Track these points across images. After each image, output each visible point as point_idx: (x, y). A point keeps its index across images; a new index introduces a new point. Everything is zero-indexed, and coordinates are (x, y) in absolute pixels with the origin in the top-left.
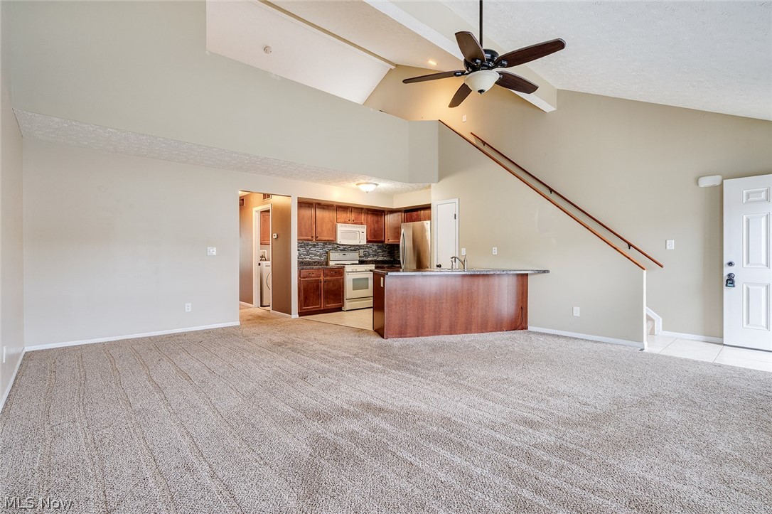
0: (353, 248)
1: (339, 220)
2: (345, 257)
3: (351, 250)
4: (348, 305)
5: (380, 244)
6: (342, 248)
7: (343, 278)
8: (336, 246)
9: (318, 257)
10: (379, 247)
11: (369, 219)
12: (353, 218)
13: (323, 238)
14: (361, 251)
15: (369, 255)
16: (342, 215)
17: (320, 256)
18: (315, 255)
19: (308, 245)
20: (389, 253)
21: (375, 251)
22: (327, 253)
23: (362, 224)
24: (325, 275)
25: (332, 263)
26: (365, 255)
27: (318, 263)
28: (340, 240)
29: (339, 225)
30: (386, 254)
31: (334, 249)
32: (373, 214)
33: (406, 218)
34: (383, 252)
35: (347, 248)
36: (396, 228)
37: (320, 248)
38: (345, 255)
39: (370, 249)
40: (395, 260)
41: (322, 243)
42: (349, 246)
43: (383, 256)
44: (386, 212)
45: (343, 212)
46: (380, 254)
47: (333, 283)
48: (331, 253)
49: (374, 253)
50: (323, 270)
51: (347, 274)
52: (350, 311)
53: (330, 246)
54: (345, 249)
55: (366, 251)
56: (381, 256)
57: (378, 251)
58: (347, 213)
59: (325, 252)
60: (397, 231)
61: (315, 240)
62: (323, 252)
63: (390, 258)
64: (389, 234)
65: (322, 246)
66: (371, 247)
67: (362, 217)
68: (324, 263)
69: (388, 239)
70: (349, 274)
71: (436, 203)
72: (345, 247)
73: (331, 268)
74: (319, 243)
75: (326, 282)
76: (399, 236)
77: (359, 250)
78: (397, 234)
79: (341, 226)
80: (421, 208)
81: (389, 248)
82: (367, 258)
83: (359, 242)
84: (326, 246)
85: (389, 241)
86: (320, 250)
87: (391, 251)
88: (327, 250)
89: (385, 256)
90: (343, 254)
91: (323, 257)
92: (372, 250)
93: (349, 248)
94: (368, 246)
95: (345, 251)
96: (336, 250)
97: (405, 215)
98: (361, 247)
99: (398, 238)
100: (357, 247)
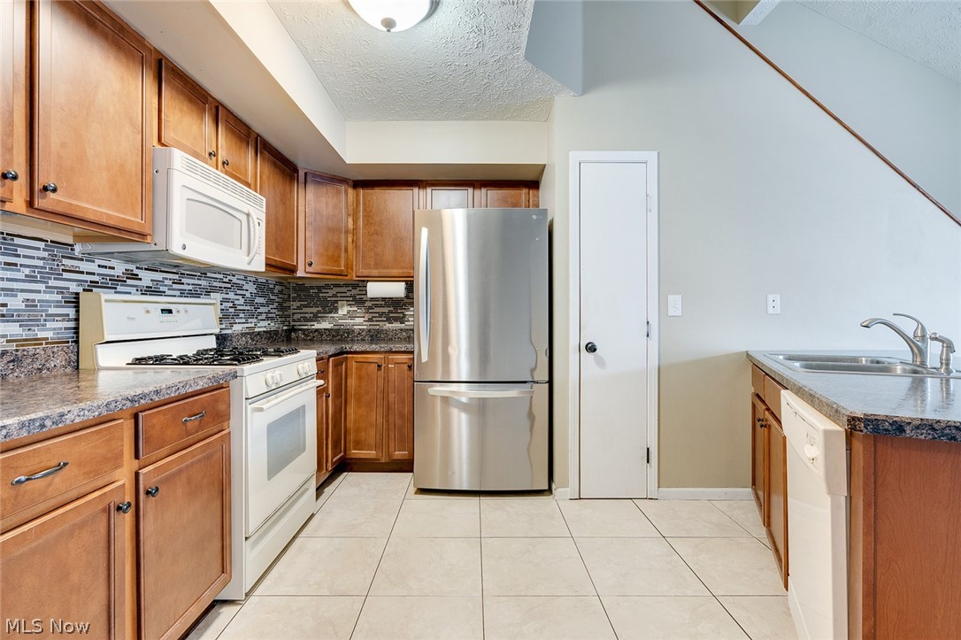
0: (187, 284)
1: (171, 134)
2: (170, 325)
7: (230, 436)
8: (120, 268)
9: (14, 329)
11: (265, 178)
12: (223, 154)
13: (89, 208)
14: (216, 297)
15: (237, 313)
16: (184, 119)
17: (30, 317)
20: (281, 307)
22: (72, 300)
23: (246, 182)
24: (145, 443)
26: (225, 315)
27: (16, 362)
29: (177, 152)
30: (273, 309)
32: (275, 165)
33: (364, 204)
34: (267, 305)
35: (167, 282)
36: (334, 230)
37: (27, 271)
38: (170, 311)
39: (239, 292)
40: (293, 330)
41: (41, 245)
42: (176, 277)
43: (268, 318)
44: (301, 174)
45: (185, 106)
46: (262, 309)
47: (189, 480)
48: (106, 301)
49: (248, 308)
50: (136, 417)
51: (249, 407)
52: (258, 591)
53: (92, 267)
54: (162, 289)
55: (226, 300)
56: (264, 316)
57: (258, 300)
58: (202, 119)
59: (59, 297)
60: (335, 241)
61: (30, 204)
62: (47, 297)
63: (283, 322)
64: (308, 245)
65: (41, 263)
66: (240, 287)
67: (250, 162)
68: (59, 361)
69: (310, 265)
70: (261, 410)
71: (575, 157)
72: (158, 276)
73: (183, 391)
74: (18, 240)
75: (157, 489)
76: (339, 257)
77: (208, 293)
78: (333, 251)
79: (192, 169)
80: (422, 181)
81: (281, 292)
82: (232, 325)
83: (247, 259)
84: (65, 261)
85: (309, 269)
86: (30, 279)
87: (284, 301)
88: (74, 288)
89: (272, 319)
90: (162, 310)
91: (49, 325)
92: (243, 296)
93: (175, 286)
94: (235, 280)
95: (160, 293)
96: (119, 288)
97: (357, 196)
98: (215, 284)
99: (336, 260)
100: (203, 283)
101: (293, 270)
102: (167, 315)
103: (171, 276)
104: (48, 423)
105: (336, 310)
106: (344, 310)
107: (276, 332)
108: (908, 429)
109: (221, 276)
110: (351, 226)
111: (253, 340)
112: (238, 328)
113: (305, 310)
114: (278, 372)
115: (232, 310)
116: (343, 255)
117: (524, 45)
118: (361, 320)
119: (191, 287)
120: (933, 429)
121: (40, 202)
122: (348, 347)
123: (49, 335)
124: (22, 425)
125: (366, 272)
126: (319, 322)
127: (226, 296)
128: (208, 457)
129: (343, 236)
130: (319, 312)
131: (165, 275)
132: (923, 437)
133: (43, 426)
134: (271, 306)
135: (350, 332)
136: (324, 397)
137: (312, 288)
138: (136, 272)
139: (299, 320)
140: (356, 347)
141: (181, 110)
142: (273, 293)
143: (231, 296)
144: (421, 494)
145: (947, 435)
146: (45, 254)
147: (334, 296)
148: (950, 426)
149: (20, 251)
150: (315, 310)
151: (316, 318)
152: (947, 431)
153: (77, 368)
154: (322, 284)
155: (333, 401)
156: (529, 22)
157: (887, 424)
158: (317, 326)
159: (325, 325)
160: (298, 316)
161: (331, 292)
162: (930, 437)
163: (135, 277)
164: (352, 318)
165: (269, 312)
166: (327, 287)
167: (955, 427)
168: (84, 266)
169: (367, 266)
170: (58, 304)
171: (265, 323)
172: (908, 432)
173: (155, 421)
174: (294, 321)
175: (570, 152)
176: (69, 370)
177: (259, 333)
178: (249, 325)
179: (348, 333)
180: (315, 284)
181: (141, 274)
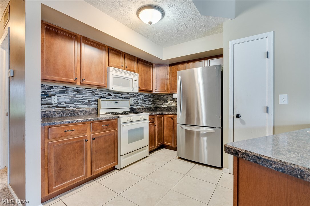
0: (124, 96)
1: (111, 64)
2: (116, 106)
3: (122, 98)
4: (122, 162)
5: (146, 94)
6: (113, 95)
7: (117, 131)
8: (107, 93)
9: (86, 106)
10: (146, 96)
11: (140, 68)
12: (126, 65)
13: (92, 82)
14: (132, 99)
15: (138, 103)
16: (115, 59)
17: (89, 104)
18: (83, 103)
19: (72, 90)
20: (153, 101)
21: (142, 100)
22: (97, 100)
23: (134, 71)
24: (92, 129)
25: (103, 114)
26: (135, 103)
27: (86, 112)
28: (113, 87)
29: (111, 68)
30: (150, 102)
31: (105, 97)
32: (144, 64)
33: (172, 70)
34: (148, 101)
35: (118, 96)
36: (163, 79)
37: (88, 95)
38: (117, 102)
39: (139, 98)
40: (157, 107)
41: (91, 90)
42: (121, 95)
43: (148, 104)
44: (154, 65)
45: (115, 56)
46: (146, 102)
47: (105, 139)
48: (101, 100)
49: (142, 102)
50: (91, 123)
51: (121, 125)
52: (124, 169)
53: (101, 93)
54: (117, 97)
55: (135, 100)
56: (147, 104)
57: (145, 99)
58: (120, 58)
59: (94, 100)
60: (163, 82)
61: (81, 83)
62: (92, 100)
63: (154, 105)
64: (156, 84)
65: (91, 93)
66: (139, 96)
67: (135, 65)
68: (94, 112)
69: (156, 89)
70: (124, 126)
71: (231, 43)
72: (116, 95)
73: (102, 119)
74: (87, 89)
75: (94, 139)
76: (165, 87)
77: (129, 98)
78: (163, 85)
79: (114, 70)
80: (188, 61)
81: (153, 97)
82: (136, 106)
83: (132, 89)
84: (95, 93)
85: (156, 91)
86: (89, 96)
87: (154, 99)
88: (97, 98)
89: (150, 104)
90: (115, 102)
91: (92, 105)
92: (140, 99)
93: (120, 97)
94: (137, 95)
95: (117, 98)
96: (107, 98)
97: (170, 68)
98: (131, 96)
99: (164, 88)
100: (128, 96)
101: (151, 91)
102: (116, 103)
103: (119, 94)
104: (71, 122)
105: (167, 102)
106: (169, 102)
107: (151, 108)
108: (240, 154)
109: (133, 94)
110: (168, 77)
111: (143, 110)
112: (138, 107)
113: (160, 102)
114: (131, 117)
115: (137, 102)
116: (166, 86)
117: (198, 11)
118: (174, 105)
119: (125, 97)
120: (248, 156)
121: (82, 83)
122: (164, 112)
123: (92, 107)
124: (66, 122)
125: (172, 91)
126: (163, 105)
127: (135, 99)
128: (110, 135)
129: (166, 81)
130: (163, 103)
131: (118, 94)
132: (245, 159)
133: (69, 122)
134: (149, 101)
135: (171, 108)
136: (154, 126)
137: (162, 96)
138: (111, 94)
139: (159, 105)
140: (166, 113)
141: (114, 58)
142: (150, 98)
143: (136, 98)
144: (179, 159)
145: (254, 160)
146: (92, 92)
147: (167, 98)
148: (255, 156)
149: (87, 91)
150: (162, 102)
151: (162, 104)
152: (253, 158)
153: (97, 114)
154: (164, 95)
155: (158, 127)
156: (194, 4)
157: (233, 150)
158: (163, 106)
159: (165, 106)
160: (158, 104)
161: (166, 97)
162: (247, 159)
163: (111, 95)
164: (172, 104)
165: (149, 103)
166: (165, 95)
167: (257, 156)
168: (99, 93)
169: (172, 89)
170: (94, 101)
171: (148, 106)
172: (240, 155)
173: (95, 125)
174: (157, 105)
175: (229, 42)
176: (96, 114)
177: (145, 108)
178: (142, 106)
179: (170, 109)
180: (162, 95)
181: (112, 94)
